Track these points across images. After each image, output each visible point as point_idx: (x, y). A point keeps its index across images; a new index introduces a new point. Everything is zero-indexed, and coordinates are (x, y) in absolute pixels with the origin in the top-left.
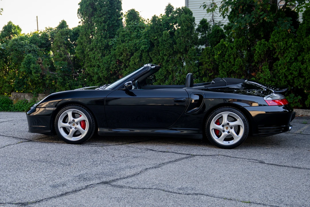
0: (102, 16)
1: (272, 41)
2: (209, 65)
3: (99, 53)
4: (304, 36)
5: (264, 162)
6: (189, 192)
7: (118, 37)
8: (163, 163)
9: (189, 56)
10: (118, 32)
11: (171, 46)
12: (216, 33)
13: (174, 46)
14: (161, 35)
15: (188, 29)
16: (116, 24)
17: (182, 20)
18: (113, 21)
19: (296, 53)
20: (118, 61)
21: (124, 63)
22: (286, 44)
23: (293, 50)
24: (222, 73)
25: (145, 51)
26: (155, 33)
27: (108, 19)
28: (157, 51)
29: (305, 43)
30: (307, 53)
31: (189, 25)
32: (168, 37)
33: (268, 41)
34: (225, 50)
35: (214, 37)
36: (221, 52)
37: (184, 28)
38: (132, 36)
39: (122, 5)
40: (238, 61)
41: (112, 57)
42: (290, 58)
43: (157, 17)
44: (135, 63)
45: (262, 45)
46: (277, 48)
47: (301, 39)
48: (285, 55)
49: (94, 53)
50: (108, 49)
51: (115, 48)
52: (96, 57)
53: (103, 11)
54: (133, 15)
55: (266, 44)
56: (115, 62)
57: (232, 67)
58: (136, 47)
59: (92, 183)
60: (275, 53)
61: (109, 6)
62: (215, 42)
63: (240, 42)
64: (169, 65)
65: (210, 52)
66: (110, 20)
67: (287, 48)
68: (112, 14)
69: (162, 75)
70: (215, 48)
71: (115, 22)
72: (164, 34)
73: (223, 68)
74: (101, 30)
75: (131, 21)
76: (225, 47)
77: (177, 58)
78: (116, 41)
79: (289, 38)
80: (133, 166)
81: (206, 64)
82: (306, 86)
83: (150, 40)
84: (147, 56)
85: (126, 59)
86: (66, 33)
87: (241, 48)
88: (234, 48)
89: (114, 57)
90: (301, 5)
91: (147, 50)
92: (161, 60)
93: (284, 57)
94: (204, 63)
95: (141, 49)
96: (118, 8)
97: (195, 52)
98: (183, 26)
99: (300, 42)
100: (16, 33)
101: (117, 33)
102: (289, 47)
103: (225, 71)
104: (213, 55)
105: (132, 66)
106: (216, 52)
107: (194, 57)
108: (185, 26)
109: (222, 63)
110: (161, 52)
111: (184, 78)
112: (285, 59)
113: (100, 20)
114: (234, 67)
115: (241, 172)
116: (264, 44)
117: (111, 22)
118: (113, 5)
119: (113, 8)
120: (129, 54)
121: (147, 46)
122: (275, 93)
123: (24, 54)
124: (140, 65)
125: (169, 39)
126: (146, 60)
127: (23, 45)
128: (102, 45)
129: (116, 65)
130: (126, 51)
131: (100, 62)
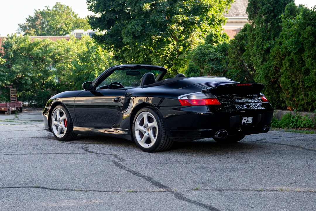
3: (259, 58)
27: (271, 18)
44: (287, 69)
49: (257, 59)
52: (258, 63)
61: (272, 3)
66: (275, 18)
74: (262, 31)
84: (298, 59)
85: (280, 64)
100: (217, 42)
105: (285, 72)
117: (277, 21)
120: (282, 58)
121: (296, 46)
122: (202, 92)
123: (205, 63)
124: (291, 70)
125: (311, 35)
126: (298, 64)
127: (206, 54)
128: (262, 49)
129: (274, 71)
130: (279, 54)
131: (261, 68)
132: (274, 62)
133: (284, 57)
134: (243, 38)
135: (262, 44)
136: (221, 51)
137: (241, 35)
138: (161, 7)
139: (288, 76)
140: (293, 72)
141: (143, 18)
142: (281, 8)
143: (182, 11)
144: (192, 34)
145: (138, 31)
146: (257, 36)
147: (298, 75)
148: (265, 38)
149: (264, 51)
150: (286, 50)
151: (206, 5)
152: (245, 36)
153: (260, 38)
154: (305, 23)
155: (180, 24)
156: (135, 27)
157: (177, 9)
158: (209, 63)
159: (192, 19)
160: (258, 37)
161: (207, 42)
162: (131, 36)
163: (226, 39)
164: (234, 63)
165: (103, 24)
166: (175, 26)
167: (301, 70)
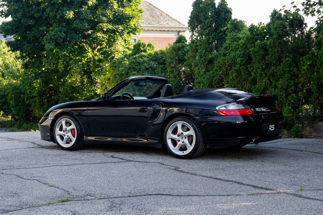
0: (206, 28)
3: (202, 68)
11: (263, 57)
15: (280, 38)
17: (273, 28)
27: (213, 32)
34: (316, 59)
36: (311, 62)
37: (274, 36)
41: (215, 72)
43: (255, 26)
44: (233, 78)
49: (199, 69)
52: (201, 73)
53: (207, 23)
56: (217, 77)
61: (214, 18)
66: (216, 32)
68: (219, 25)
69: (259, 91)
72: (257, 44)
74: (205, 43)
76: (315, 55)
77: (271, 71)
84: (245, 70)
85: (226, 74)
86: (178, 49)
91: (243, 63)
100: (145, 51)
105: (231, 81)
106: (306, 62)
107: (288, 69)
108: (277, 35)
113: (204, 33)
117: (218, 34)
118: (220, 16)
119: (220, 19)
120: (228, 68)
121: (243, 58)
122: (236, 103)
123: (140, 72)
124: (238, 80)
125: (261, 49)
126: (244, 74)
127: (140, 63)
128: (205, 59)
129: (218, 80)
130: (225, 65)
131: (204, 78)
132: (220, 72)
133: (230, 68)
134: (180, 49)
135: (205, 55)
136: (154, 61)
137: (179, 45)
138: (84, 15)
139: (234, 85)
140: (240, 82)
141: (65, 26)
142: (222, 23)
143: (105, 20)
144: (116, 43)
145: (61, 38)
146: (199, 47)
147: (244, 85)
148: (207, 49)
149: (208, 61)
150: (232, 61)
151: (128, 15)
152: (182, 47)
153: (203, 50)
154: (253, 37)
155: (104, 32)
156: (58, 34)
157: (101, 18)
158: (144, 72)
159: (115, 28)
160: (200, 49)
161: (134, 51)
162: (54, 43)
163: (151, 48)
164: (172, 72)
165: (21, 31)
166: (100, 34)
167: (248, 79)
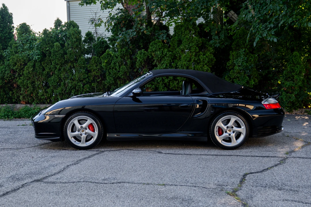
1: (150, 51)
2: (97, 72)
4: (176, 46)
5: (162, 152)
6: (113, 181)
7: (11, 48)
8: (80, 160)
9: (79, 64)
10: (11, 44)
11: (63, 56)
12: (101, 44)
13: (65, 56)
14: (52, 47)
15: (77, 41)
16: (8, 37)
17: (71, 33)
18: (5, 34)
19: (170, 60)
20: (12, 71)
21: (18, 73)
22: (162, 53)
23: (168, 58)
24: (109, 79)
25: (38, 61)
26: (47, 44)
28: (49, 61)
29: (177, 53)
30: (179, 60)
31: (78, 38)
32: (59, 48)
33: (147, 51)
34: (111, 59)
35: (100, 48)
36: (107, 60)
37: (73, 40)
38: (25, 47)
39: (13, 19)
40: (122, 68)
41: (6, 67)
42: (166, 65)
43: (48, 30)
44: (29, 72)
45: (142, 54)
46: (155, 57)
47: (173, 49)
48: (162, 63)
50: (2, 60)
51: (9, 59)
54: (24, 28)
55: (145, 53)
56: (9, 72)
57: (117, 74)
58: (29, 57)
59: (25, 182)
60: (154, 60)
62: (100, 52)
63: (124, 51)
64: (61, 73)
65: (97, 61)
66: (2, 33)
67: (163, 56)
68: (4, 27)
69: (55, 82)
70: (102, 57)
71: (7, 34)
72: (56, 45)
73: (109, 74)
75: (23, 34)
76: (111, 56)
77: (68, 67)
78: (10, 52)
79: (164, 48)
80: (55, 165)
81: (94, 71)
82: (179, 87)
83: (42, 51)
84: (40, 65)
85: (20, 69)
87: (125, 57)
88: (119, 57)
89: (8, 67)
90: (171, 20)
91: (40, 60)
92: (53, 68)
93: (161, 64)
94: (93, 70)
95: (34, 59)
96: (9, 22)
97: (84, 61)
98: (73, 39)
99: (173, 51)
101: (9, 45)
102: (164, 56)
103: (111, 77)
104: (101, 63)
105: (26, 75)
106: (103, 61)
107: (84, 66)
108: (75, 39)
109: (109, 70)
110: (53, 62)
111: (75, 84)
112: (162, 65)
114: (119, 73)
115: (147, 162)
116: (144, 54)
118: (5, 19)
119: (5, 22)
124: (34, 74)
126: (39, 69)
130: (20, 61)
133: (24, 63)
150: (27, 58)
